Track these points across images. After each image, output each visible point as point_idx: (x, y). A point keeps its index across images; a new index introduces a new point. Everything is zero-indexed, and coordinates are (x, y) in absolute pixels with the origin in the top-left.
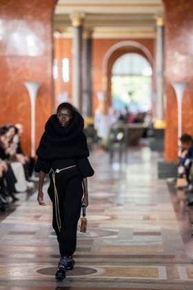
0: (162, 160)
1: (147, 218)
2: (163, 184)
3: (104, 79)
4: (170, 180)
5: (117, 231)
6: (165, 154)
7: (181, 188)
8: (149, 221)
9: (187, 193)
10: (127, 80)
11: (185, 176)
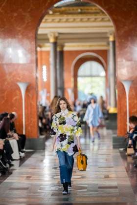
0: (115, 136)
1: (107, 177)
2: (117, 153)
3: (72, 79)
4: (122, 149)
5: (86, 186)
6: (118, 131)
7: (130, 155)
8: (109, 179)
9: (134, 158)
10: (88, 79)
11: (132, 146)
